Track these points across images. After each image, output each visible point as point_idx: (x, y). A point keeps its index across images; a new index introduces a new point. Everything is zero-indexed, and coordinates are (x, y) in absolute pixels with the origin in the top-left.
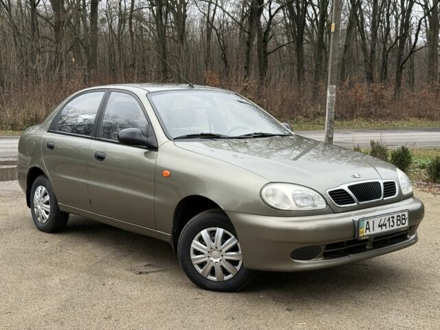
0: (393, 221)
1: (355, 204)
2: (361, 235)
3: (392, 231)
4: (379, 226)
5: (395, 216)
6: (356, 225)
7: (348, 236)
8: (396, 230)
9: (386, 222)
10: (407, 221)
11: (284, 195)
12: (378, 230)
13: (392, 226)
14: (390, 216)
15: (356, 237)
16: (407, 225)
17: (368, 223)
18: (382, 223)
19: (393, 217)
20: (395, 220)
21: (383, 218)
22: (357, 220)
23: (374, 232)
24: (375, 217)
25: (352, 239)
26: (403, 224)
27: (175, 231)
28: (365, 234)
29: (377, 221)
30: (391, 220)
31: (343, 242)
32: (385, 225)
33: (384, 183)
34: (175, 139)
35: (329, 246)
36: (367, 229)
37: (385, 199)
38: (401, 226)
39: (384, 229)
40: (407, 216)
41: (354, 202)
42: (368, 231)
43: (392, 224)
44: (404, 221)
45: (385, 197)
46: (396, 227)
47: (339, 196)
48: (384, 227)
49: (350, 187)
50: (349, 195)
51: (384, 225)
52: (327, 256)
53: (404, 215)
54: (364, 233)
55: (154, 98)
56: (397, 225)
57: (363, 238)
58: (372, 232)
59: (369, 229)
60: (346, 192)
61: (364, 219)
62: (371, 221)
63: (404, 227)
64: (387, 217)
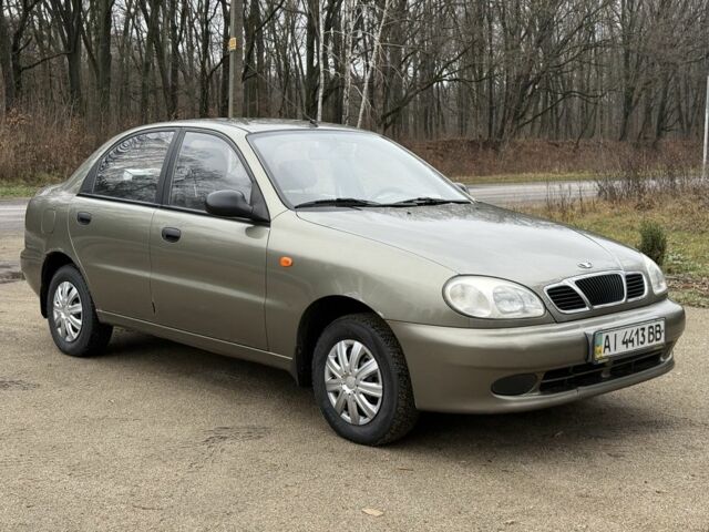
0: (643, 335)
1: (587, 309)
2: (598, 356)
3: (642, 350)
4: (624, 343)
5: (647, 327)
6: (590, 341)
7: (576, 358)
8: (647, 348)
9: (633, 336)
10: (663, 334)
11: (480, 295)
12: (622, 349)
13: (642, 343)
14: (639, 327)
15: (590, 361)
16: (662, 340)
17: (607, 337)
18: (627, 337)
19: (643, 329)
20: (646, 334)
21: (629, 330)
22: (592, 333)
23: (617, 352)
24: (618, 328)
25: (584, 362)
26: (657, 340)
27: (300, 351)
28: (603, 355)
29: (620, 334)
30: (640, 332)
31: (569, 368)
32: (632, 341)
33: (627, 277)
34: (296, 207)
35: (549, 374)
36: (606, 347)
37: (630, 300)
38: (655, 343)
39: (631, 348)
40: (663, 328)
41: (584, 306)
42: (607, 349)
43: (641, 339)
44: (658, 335)
45: (628, 297)
46: (647, 344)
47: (562, 297)
48: (630, 345)
49: (578, 283)
50: (577, 294)
51: (630, 341)
52: (545, 389)
53: (659, 326)
54: (602, 353)
55: (259, 143)
56: (649, 341)
57: (600, 362)
58: (613, 352)
59: (609, 347)
60: (572, 290)
61: (601, 332)
62: (611, 335)
63: (659, 345)
64: (635, 329)
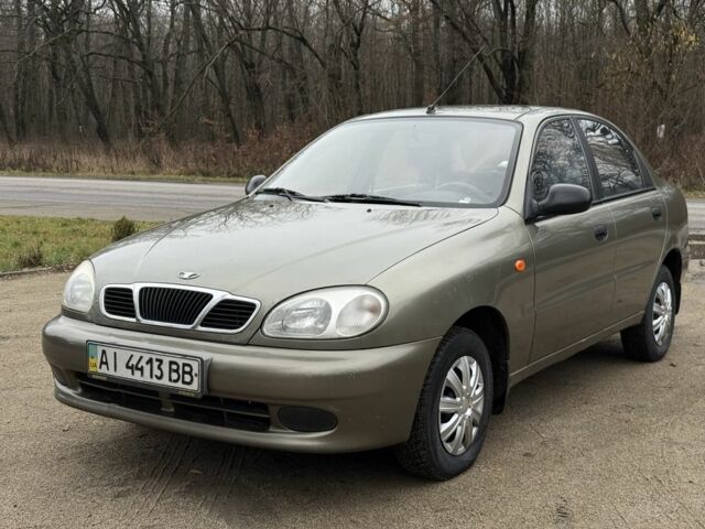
0: (159, 368)
2: (91, 369)
3: (157, 386)
4: (128, 367)
5: (166, 360)
8: (167, 387)
9: (143, 363)
12: (124, 373)
13: (157, 377)
14: (154, 357)
17: (104, 352)
18: (134, 362)
19: (161, 361)
20: (165, 368)
23: (117, 374)
24: (119, 346)
26: (185, 383)
29: (123, 356)
30: (156, 364)
32: (141, 369)
36: (102, 363)
38: (181, 385)
39: (137, 376)
40: (196, 370)
41: (134, 316)
42: (104, 366)
43: (156, 372)
44: (187, 378)
45: (202, 325)
46: (165, 381)
48: (138, 373)
51: (137, 369)
53: (189, 366)
56: (170, 380)
57: (94, 376)
58: (111, 372)
59: (106, 363)
61: (96, 343)
62: (110, 352)
63: (187, 391)
64: (146, 357)
